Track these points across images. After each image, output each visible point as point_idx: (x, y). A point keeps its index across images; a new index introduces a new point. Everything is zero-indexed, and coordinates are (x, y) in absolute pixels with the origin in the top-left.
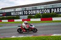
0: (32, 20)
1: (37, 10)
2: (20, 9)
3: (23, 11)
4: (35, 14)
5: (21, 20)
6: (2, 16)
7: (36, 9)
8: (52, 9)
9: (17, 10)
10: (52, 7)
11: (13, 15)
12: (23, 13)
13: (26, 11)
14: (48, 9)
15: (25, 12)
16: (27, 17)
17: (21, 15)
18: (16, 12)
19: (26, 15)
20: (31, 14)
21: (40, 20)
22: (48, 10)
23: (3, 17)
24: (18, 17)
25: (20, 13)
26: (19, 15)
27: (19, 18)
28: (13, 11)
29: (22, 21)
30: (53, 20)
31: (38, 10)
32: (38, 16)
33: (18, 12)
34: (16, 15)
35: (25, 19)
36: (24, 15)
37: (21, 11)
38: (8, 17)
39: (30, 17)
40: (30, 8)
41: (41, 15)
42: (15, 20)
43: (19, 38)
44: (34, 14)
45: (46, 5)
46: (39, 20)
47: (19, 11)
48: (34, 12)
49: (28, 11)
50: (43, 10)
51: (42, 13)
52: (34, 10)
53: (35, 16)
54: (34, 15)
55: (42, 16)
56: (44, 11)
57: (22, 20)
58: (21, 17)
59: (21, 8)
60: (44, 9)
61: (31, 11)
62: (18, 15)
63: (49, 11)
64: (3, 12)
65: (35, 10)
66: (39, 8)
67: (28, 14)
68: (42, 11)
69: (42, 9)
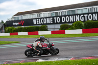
0: (67, 32)
1: (75, 15)
2: (47, 14)
3: (53, 17)
4: (73, 22)
5: (49, 33)
7: (74, 13)
9: (43, 15)
11: (36, 24)
12: (53, 20)
13: (57, 17)
14: (95, 13)
15: (55, 18)
16: (60, 27)
17: (50, 24)
18: (41, 19)
19: (57, 23)
20: (65, 22)
21: (82, 33)
23: (20, 27)
24: (44, 27)
25: (48, 21)
26: (46, 24)
27: (46, 30)
28: (37, 17)
29: (51, 34)
31: (77, 15)
32: (77, 26)
34: (41, 24)
35: (56, 30)
36: (54, 23)
37: (50, 17)
38: (28, 28)
39: (65, 27)
40: (65, 12)
41: (83, 24)
42: (40, 33)
44: (71, 22)
45: (91, 7)
47: (46, 18)
48: (71, 19)
49: (61, 17)
50: (86, 15)
51: (84, 21)
52: (71, 15)
53: (73, 25)
54: (71, 24)
55: (85, 25)
56: (87, 17)
57: (52, 32)
58: (49, 27)
59: (49, 12)
60: (88, 14)
61: (65, 16)
62: (44, 24)
63: (95, 17)
64: (20, 19)
65: (73, 15)
67: (61, 22)
68: (84, 17)
69: (84, 14)
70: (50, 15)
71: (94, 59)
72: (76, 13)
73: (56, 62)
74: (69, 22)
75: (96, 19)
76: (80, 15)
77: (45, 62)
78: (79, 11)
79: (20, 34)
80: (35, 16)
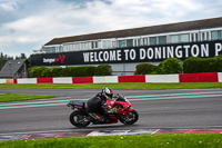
0: (150, 78)
1: (166, 46)
2: (110, 43)
3: (123, 49)
4: (162, 60)
5: (114, 79)
6: (52, 64)
7: (163, 43)
8: (217, 45)
9: (102, 44)
10: (215, 38)
11: (90, 63)
12: (123, 54)
13: (130, 48)
14: (205, 43)
15: (126, 51)
16: (135, 70)
17: (116, 62)
18: (98, 51)
19: (130, 61)
20: (146, 59)
21: (178, 81)
22: (203, 46)
23: (57, 67)
24: (104, 68)
25: (113, 57)
26: (109, 62)
27: (108, 73)
28: (90, 48)
29: (117, 81)
30: (220, 81)
31: (170, 45)
32: (170, 67)
33: (104, 51)
34: (99, 62)
35: (127, 74)
36: (123, 61)
37: (116, 49)
38: (73, 69)
39: (145, 69)
40: (145, 39)
41: (181, 63)
42: (96, 80)
43: (116, 137)
44: (158, 60)
45: (197, 31)
46: (174, 78)
47: (108, 50)
48: (158, 52)
49: (137, 49)
50: (187, 47)
51: (183, 58)
52: (158, 46)
53: (160, 65)
54: (157, 64)
55: (184, 65)
56: (189, 49)
57: (119, 78)
58: (114, 67)
59: (114, 39)
60: (191, 44)
61: (146, 48)
62: (104, 62)
63: (205, 50)
64: (57, 51)
65: (162, 46)
66: (174, 40)
67: (137, 60)
68: (184, 50)
69: (182, 44)
70: (116, 46)
71: (201, 134)
72: (168, 42)
73: (126, 138)
74: (154, 60)
75: (207, 55)
76: (175, 45)
77: (104, 138)
78: (173, 38)
79: (56, 80)
80: (88, 46)
